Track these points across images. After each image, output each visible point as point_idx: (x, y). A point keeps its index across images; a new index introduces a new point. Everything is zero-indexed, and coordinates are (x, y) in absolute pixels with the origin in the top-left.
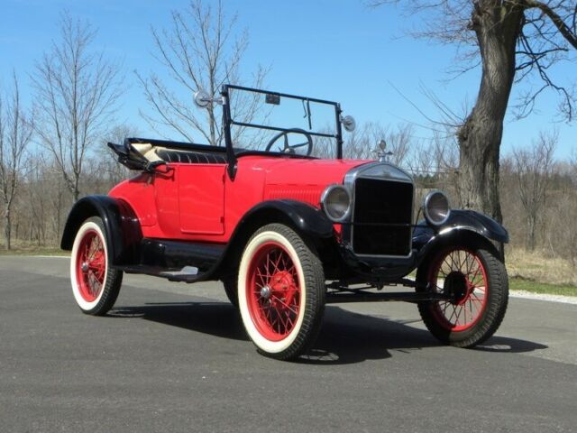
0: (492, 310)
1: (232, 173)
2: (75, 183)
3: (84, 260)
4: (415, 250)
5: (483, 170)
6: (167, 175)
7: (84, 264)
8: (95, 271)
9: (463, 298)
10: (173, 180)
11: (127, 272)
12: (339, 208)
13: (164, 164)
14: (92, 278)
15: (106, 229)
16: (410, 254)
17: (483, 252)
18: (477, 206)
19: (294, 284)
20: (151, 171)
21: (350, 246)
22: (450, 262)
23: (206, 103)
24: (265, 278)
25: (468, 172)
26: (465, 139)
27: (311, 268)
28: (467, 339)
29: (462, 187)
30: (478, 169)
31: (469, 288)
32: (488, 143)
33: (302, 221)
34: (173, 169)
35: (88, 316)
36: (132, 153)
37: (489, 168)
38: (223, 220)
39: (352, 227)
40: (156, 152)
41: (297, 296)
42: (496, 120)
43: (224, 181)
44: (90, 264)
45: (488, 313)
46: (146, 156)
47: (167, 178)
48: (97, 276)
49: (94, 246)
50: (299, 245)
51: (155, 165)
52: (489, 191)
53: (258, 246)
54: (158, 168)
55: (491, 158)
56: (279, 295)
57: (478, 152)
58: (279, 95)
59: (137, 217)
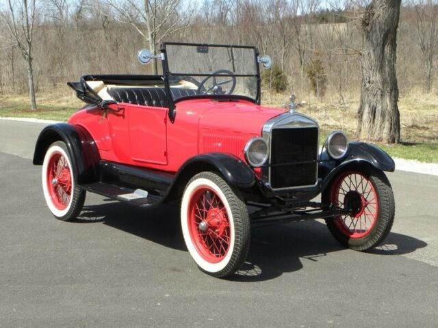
0: (382, 225)
1: (172, 117)
2: (28, 51)
3: (54, 176)
4: (321, 179)
5: (383, 52)
6: (119, 113)
7: (54, 180)
8: (62, 185)
9: (359, 212)
10: (124, 117)
11: (90, 191)
12: (259, 155)
13: (115, 103)
14: (61, 190)
15: (70, 153)
16: (316, 183)
17: (374, 178)
18: (377, 82)
19: (225, 219)
20: (105, 108)
21: (268, 184)
22: (348, 182)
23: (148, 59)
24: (202, 212)
25: (369, 53)
26: (368, 25)
27: (238, 211)
28: (362, 245)
29: (364, 66)
30: (378, 51)
31: (364, 205)
32: (386, 28)
33: (229, 174)
34: (124, 109)
35: (60, 221)
36: (87, 91)
37: (387, 49)
38: (166, 154)
39: (270, 168)
40: (108, 91)
41: (228, 229)
42: (393, 7)
43: (166, 123)
44: (59, 180)
45: (378, 227)
46: (100, 94)
47: (118, 115)
48: (65, 189)
49: (61, 164)
50: (228, 192)
51: (108, 103)
52: (387, 69)
53: (196, 188)
54: (110, 106)
55: (389, 41)
56: (214, 228)
57: (378, 36)
58: (207, 46)
59: (94, 140)
